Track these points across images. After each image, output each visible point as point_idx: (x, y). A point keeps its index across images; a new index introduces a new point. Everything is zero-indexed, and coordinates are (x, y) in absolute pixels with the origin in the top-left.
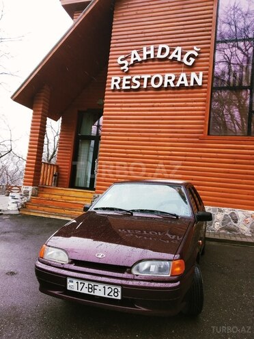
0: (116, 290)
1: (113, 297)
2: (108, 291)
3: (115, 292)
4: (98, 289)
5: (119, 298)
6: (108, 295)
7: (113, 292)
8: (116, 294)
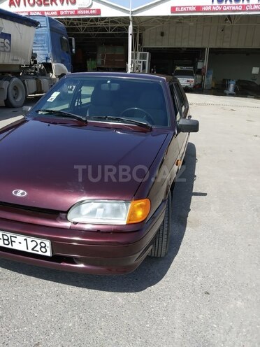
0: (43, 245)
1: (40, 253)
2: (31, 245)
3: (42, 247)
4: (17, 242)
5: (49, 254)
6: (33, 249)
7: (39, 246)
8: (43, 250)
